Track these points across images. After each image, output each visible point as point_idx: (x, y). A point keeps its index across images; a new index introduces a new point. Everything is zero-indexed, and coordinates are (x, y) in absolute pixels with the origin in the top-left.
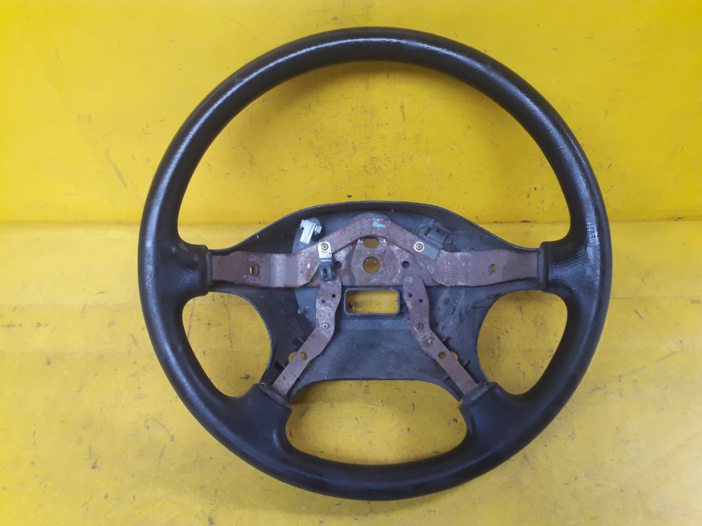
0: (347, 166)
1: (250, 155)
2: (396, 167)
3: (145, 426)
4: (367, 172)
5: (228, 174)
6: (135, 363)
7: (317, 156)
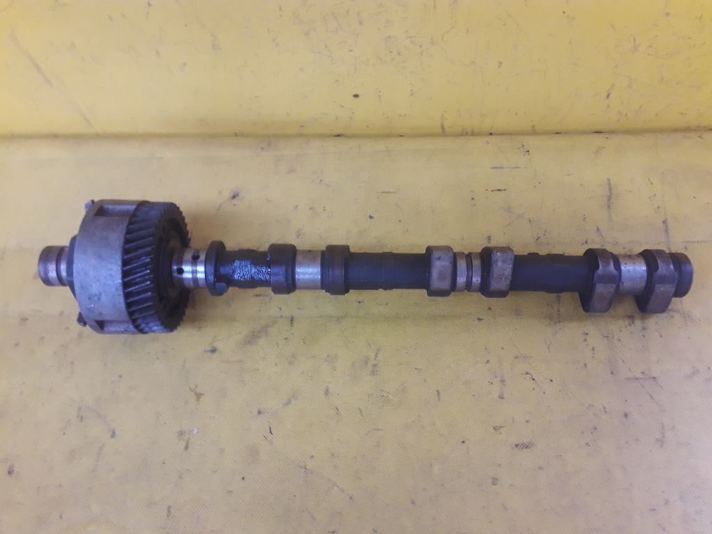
0: (350, 51)
1: (212, 35)
2: (422, 53)
3: (78, 417)
4: (381, 60)
5: (185, 64)
6: (67, 328)
7: (307, 34)
